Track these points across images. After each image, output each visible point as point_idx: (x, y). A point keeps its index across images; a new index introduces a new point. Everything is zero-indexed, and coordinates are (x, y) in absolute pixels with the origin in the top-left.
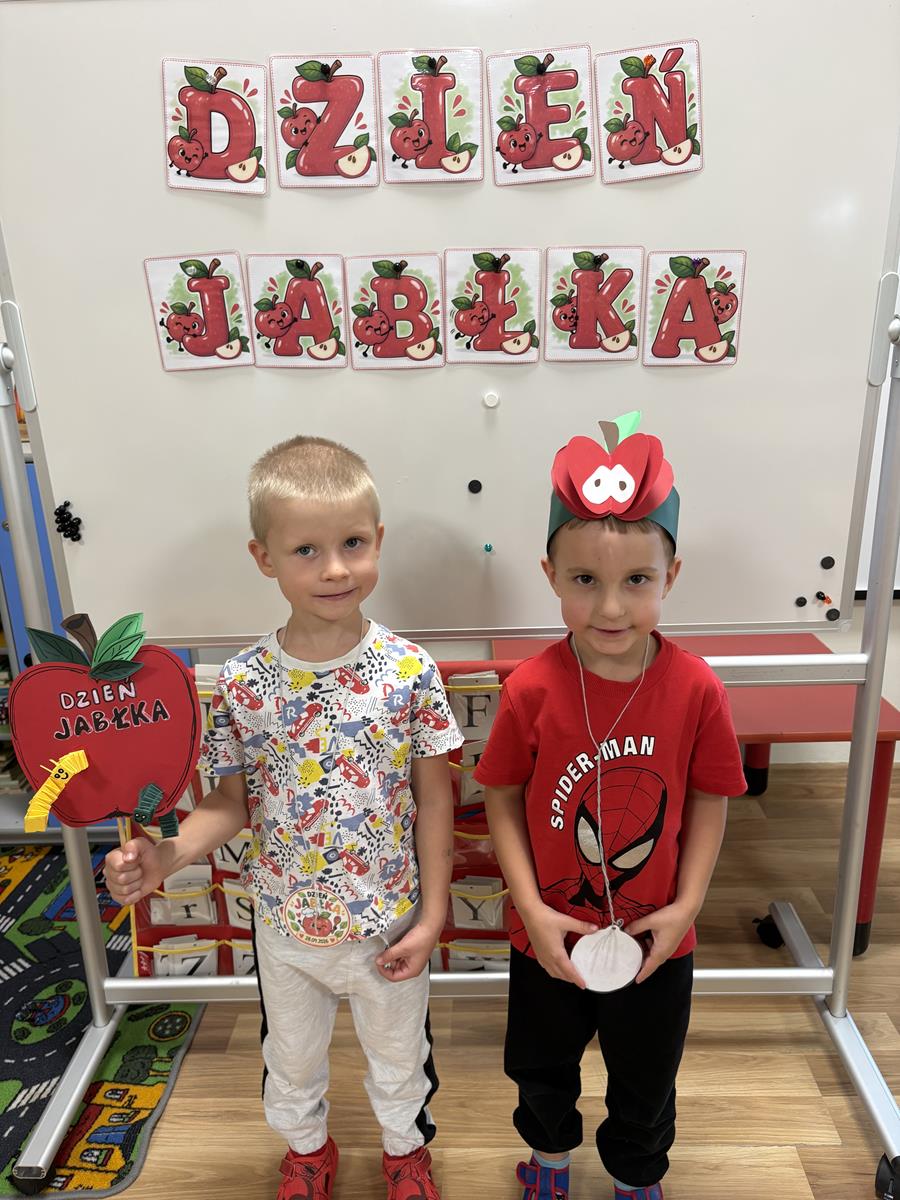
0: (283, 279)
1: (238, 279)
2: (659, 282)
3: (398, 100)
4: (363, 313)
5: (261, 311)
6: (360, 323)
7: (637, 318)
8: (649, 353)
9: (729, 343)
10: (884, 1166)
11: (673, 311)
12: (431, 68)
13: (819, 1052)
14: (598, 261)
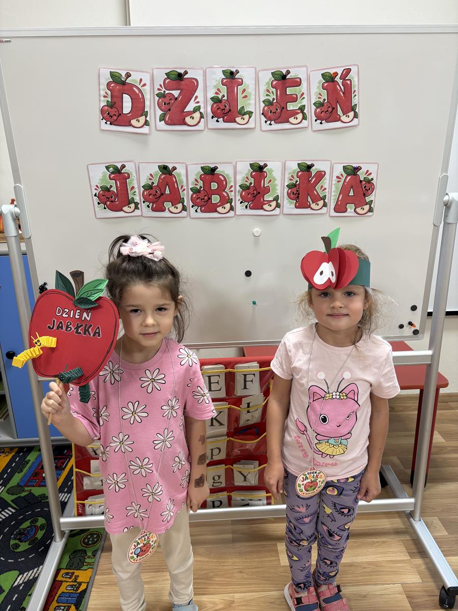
0: (156, 175)
1: (134, 174)
2: (338, 177)
3: (215, 90)
4: (196, 191)
5: (145, 190)
6: (194, 196)
7: (327, 194)
8: (332, 210)
9: (370, 206)
10: (443, 592)
11: (344, 191)
12: (231, 76)
13: (408, 537)
14: (309, 167)
